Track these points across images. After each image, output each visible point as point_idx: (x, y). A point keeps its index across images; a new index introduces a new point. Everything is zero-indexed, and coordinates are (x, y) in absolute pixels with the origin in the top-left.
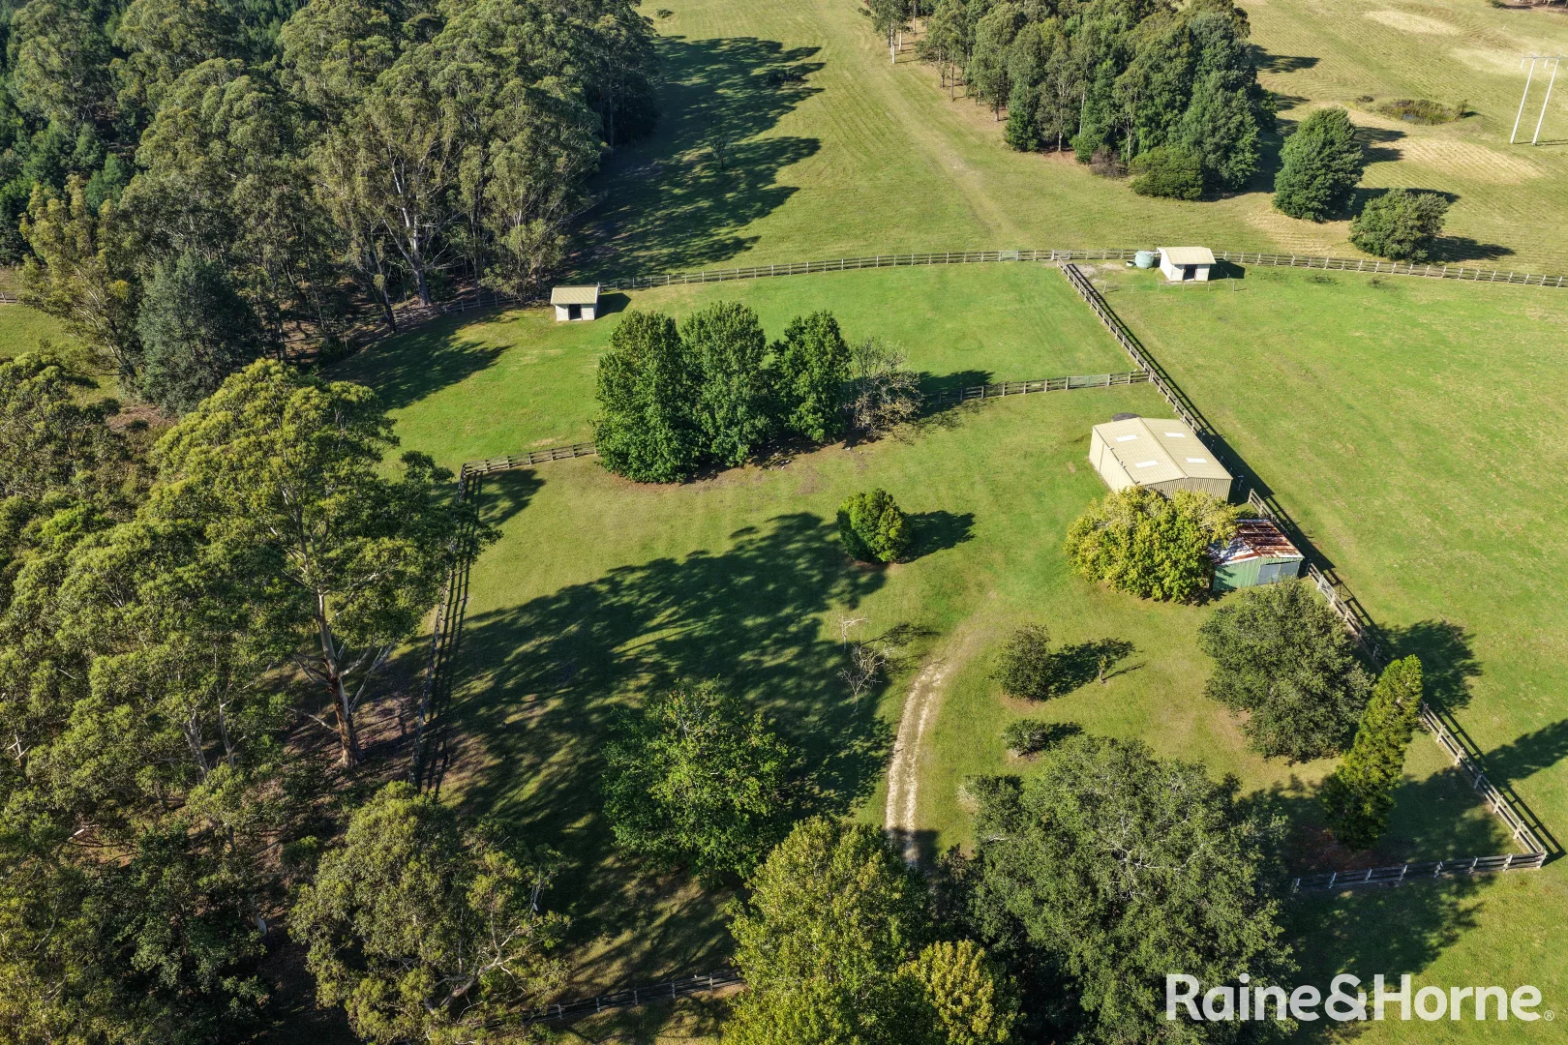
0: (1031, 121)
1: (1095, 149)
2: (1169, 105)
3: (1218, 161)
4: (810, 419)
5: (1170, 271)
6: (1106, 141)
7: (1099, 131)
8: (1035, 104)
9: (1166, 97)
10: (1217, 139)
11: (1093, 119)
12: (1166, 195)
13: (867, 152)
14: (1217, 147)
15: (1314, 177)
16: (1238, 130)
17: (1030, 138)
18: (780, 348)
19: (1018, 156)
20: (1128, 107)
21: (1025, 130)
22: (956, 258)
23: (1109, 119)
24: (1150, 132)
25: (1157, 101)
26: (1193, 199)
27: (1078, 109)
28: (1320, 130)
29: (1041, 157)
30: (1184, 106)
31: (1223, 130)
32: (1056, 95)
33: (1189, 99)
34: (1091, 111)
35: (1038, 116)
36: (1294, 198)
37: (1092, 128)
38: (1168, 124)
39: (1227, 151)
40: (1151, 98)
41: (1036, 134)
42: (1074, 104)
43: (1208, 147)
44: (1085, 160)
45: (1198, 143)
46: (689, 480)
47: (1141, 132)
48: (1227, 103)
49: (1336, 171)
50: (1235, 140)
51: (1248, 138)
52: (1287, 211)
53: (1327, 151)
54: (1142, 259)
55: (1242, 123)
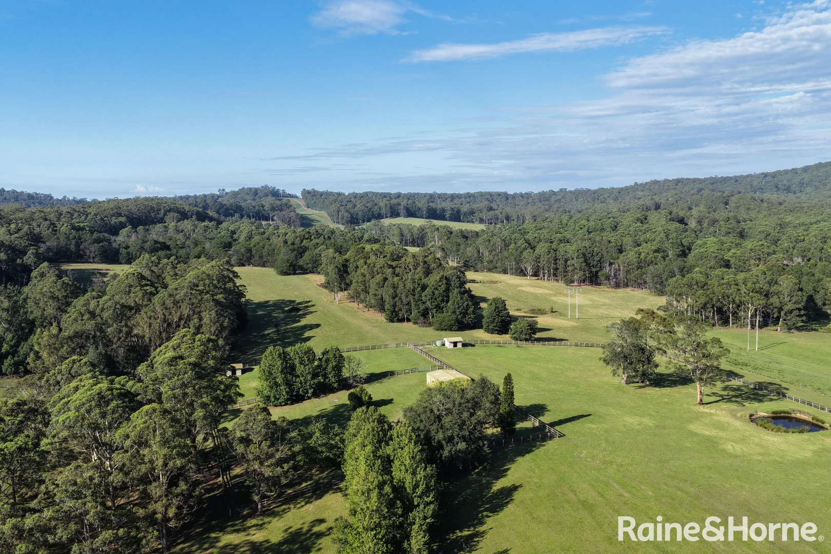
0: (394, 311)
1: (418, 318)
2: (443, 301)
3: (462, 318)
4: (333, 380)
5: (448, 345)
6: (422, 315)
7: (419, 312)
8: (394, 306)
9: (441, 298)
10: (460, 310)
11: (417, 308)
12: (446, 330)
13: (333, 326)
14: (461, 313)
15: (494, 319)
16: (467, 307)
17: (395, 317)
18: (320, 359)
19: (391, 324)
20: (428, 303)
21: (392, 314)
22: (374, 348)
23: (422, 307)
24: (437, 311)
25: (438, 300)
26: (455, 331)
27: (411, 306)
28: (494, 304)
29: (400, 324)
30: (448, 301)
31: (462, 307)
32: (402, 302)
33: (449, 298)
34: (415, 305)
35: (397, 309)
36: (490, 327)
37: (416, 311)
38: (443, 308)
39: (465, 314)
40: (436, 299)
41: (397, 315)
42: (409, 303)
43: (458, 313)
44: (416, 323)
45: (454, 312)
46: (292, 404)
47: (434, 311)
48: (462, 298)
49: (502, 317)
50: (467, 310)
51: (471, 310)
52: (488, 332)
53: (497, 310)
54: (438, 343)
55: (468, 305)
